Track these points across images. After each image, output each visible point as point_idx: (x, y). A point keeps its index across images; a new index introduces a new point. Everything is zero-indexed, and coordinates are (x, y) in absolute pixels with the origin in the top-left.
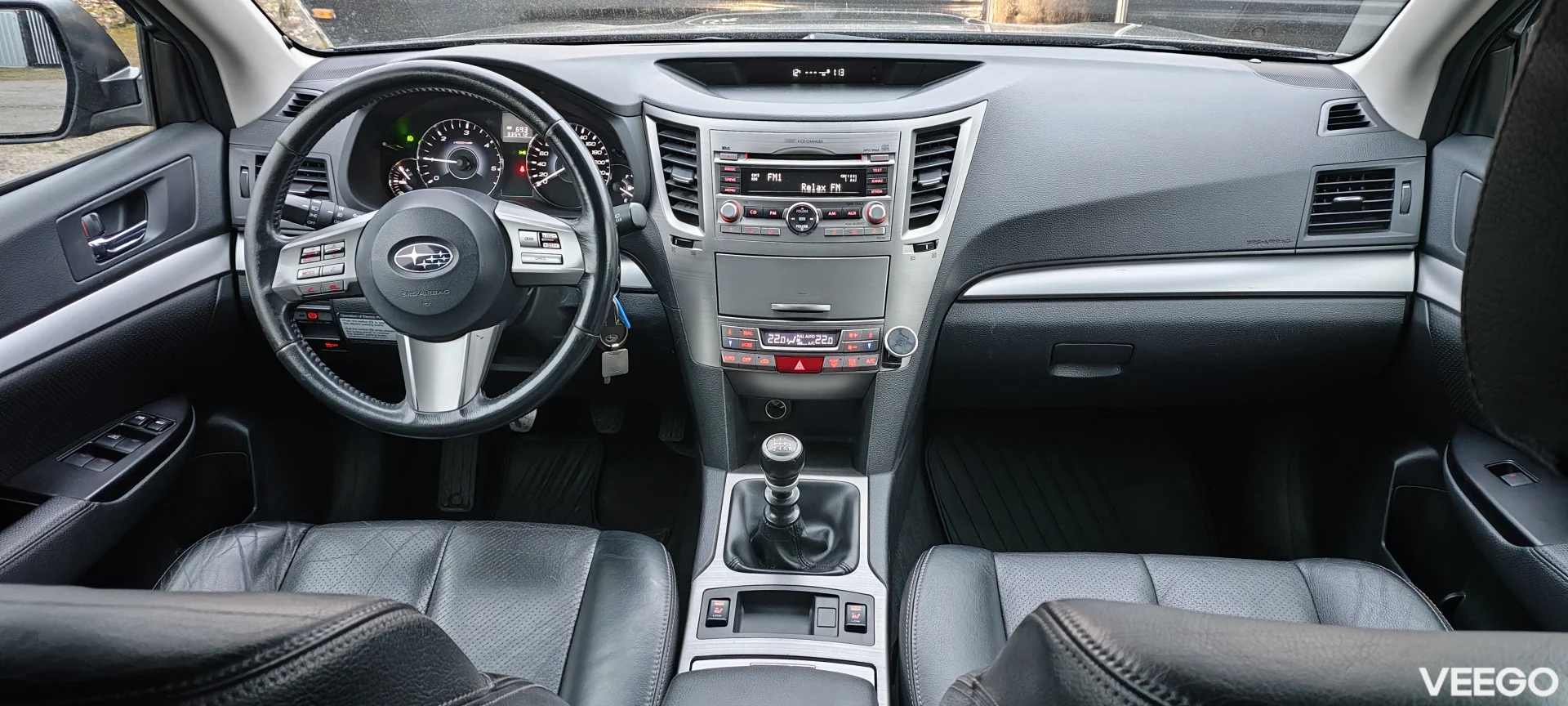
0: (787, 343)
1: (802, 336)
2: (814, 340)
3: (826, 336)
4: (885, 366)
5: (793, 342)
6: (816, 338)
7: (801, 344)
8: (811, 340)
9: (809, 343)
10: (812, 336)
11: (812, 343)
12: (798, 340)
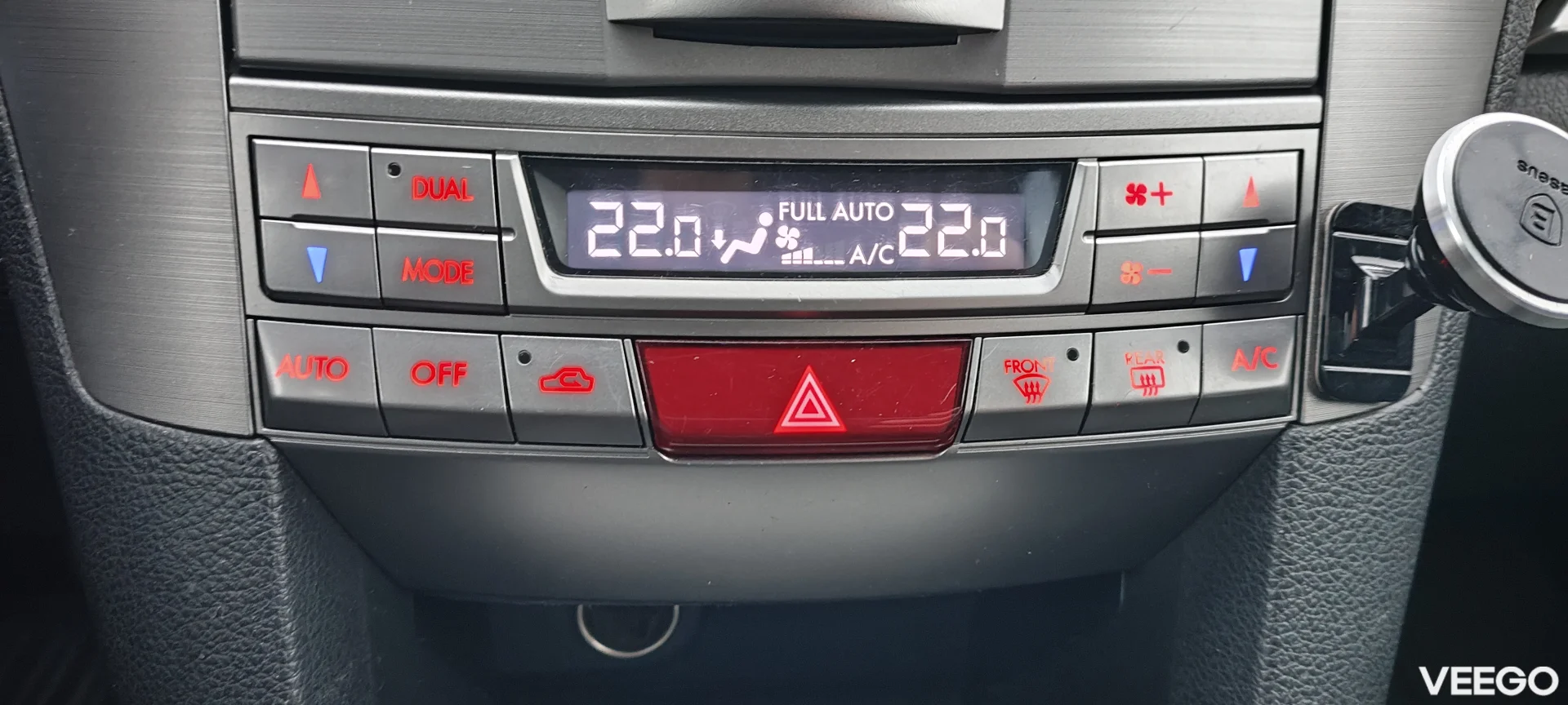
0: (710, 252)
1: (811, 209)
2: (889, 232)
3: (964, 207)
4: (1328, 390)
5: (754, 246)
6: (902, 217)
7: (806, 257)
8: (870, 232)
9: (858, 255)
10: (875, 207)
11: (880, 253)
12: (788, 237)
